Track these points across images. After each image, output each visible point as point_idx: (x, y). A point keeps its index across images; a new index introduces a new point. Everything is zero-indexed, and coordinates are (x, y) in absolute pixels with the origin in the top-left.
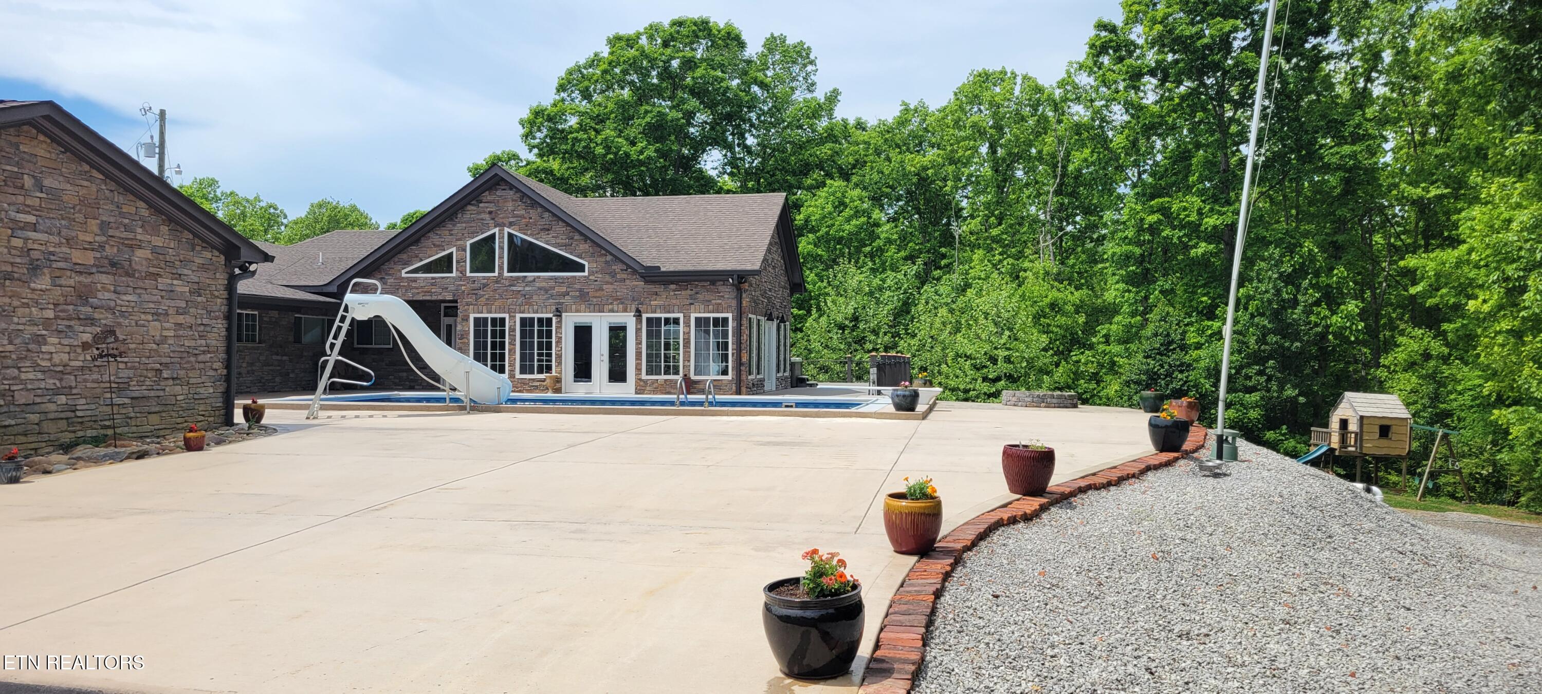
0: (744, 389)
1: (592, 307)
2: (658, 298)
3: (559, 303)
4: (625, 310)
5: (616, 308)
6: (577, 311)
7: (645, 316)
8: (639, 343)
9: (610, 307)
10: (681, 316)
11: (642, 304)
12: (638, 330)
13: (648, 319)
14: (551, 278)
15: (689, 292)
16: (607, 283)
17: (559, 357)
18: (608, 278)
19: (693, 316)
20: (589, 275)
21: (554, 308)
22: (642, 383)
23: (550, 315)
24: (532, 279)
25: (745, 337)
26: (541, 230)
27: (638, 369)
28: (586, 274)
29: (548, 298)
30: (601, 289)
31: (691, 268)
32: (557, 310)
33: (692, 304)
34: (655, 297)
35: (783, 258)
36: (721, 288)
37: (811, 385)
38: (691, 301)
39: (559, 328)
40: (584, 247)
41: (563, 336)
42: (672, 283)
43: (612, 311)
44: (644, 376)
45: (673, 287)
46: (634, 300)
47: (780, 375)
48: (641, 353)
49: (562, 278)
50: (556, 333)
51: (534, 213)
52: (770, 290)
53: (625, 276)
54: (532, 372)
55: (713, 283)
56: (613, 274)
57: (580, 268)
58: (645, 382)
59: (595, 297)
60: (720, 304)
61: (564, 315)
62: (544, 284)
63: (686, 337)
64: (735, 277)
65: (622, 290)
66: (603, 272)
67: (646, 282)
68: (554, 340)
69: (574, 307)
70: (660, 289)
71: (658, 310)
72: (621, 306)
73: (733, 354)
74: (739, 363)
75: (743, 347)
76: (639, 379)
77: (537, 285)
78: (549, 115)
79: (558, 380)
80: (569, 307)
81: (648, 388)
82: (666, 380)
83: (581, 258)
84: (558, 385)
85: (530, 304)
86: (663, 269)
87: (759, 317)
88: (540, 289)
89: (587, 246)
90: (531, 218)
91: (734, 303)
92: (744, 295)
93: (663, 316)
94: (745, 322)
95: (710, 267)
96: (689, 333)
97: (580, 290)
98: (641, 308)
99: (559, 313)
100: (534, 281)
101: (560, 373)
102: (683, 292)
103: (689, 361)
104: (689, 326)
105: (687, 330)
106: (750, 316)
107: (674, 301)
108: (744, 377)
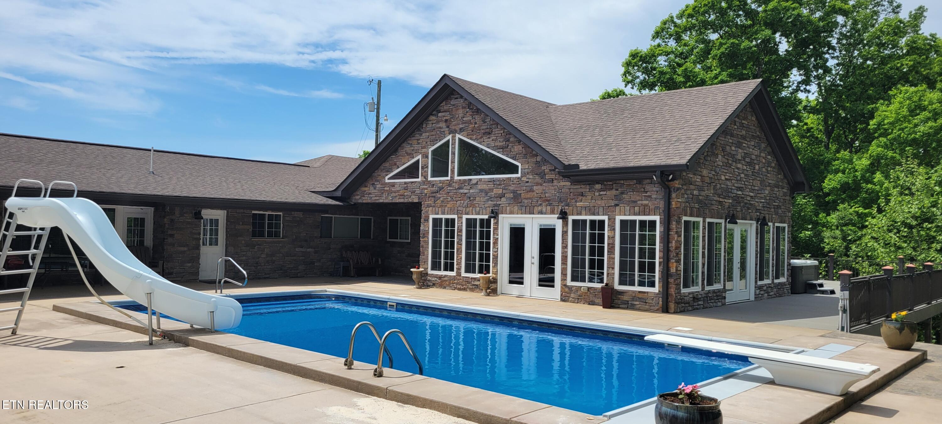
0: (672, 306)
1: (524, 208)
2: (584, 198)
3: (495, 205)
4: (552, 212)
5: (544, 210)
6: (511, 213)
7: (571, 218)
8: (565, 247)
9: (540, 208)
10: (605, 218)
11: (568, 205)
12: (565, 233)
13: (574, 221)
14: (491, 181)
15: (614, 192)
16: (537, 184)
17: (496, 257)
18: (538, 179)
19: (618, 218)
20: (522, 177)
21: (489, 210)
22: (567, 290)
23: (486, 217)
24: (474, 182)
25: (673, 244)
26: (484, 134)
27: (564, 274)
28: (519, 175)
29: (488, 200)
30: (532, 191)
31: (612, 165)
32: (492, 212)
33: (617, 205)
34: (580, 198)
35: (773, 153)
36: (648, 187)
37: (823, 292)
38: (616, 202)
39: (496, 229)
40: (518, 148)
41: (499, 237)
42: (598, 183)
43: (541, 213)
44: (569, 283)
45: (598, 186)
46: (560, 201)
47: (766, 282)
48: (566, 257)
49: (499, 180)
50: (494, 234)
51: (478, 118)
52: (739, 189)
53: (553, 176)
54: (474, 272)
55: (640, 181)
56: (542, 175)
57: (513, 169)
58: (570, 288)
59: (527, 199)
60: (647, 205)
61: (500, 216)
62: (484, 187)
63: (611, 242)
64: (658, 173)
65: (551, 191)
66: (533, 172)
67: (574, 182)
68: (492, 241)
69: (508, 208)
70: (585, 189)
71: (584, 212)
72: (549, 208)
73: (660, 263)
74: (666, 275)
75: (672, 254)
76: (564, 286)
77: (479, 187)
78: (641, 56)
79: (495, 281)
80: (504, 209)
81: (572, 295)
82: (589, 289)
83: (515, 160)
84: (493, 286)
85: (473, 206)
86: (583, 167)
87: (708, 220)
88: (481, 191)
89: (520, 147)
90: (476, 123)
91: (662, 204)
92: (674, 195)
93: (589, 218)
94: (674, 225)
95: (632, 163)
96: (614, 237)
97: (514, 192)
98: (567, 209)
99: (495, 214)
100: (477, 184)
101: (496, 273)
102: (608, 193)
103: (613, 268)
104: (614, 230)
105: (611, 234)
106: (685, 218)
107: (599, 202)
108: (672, 291)
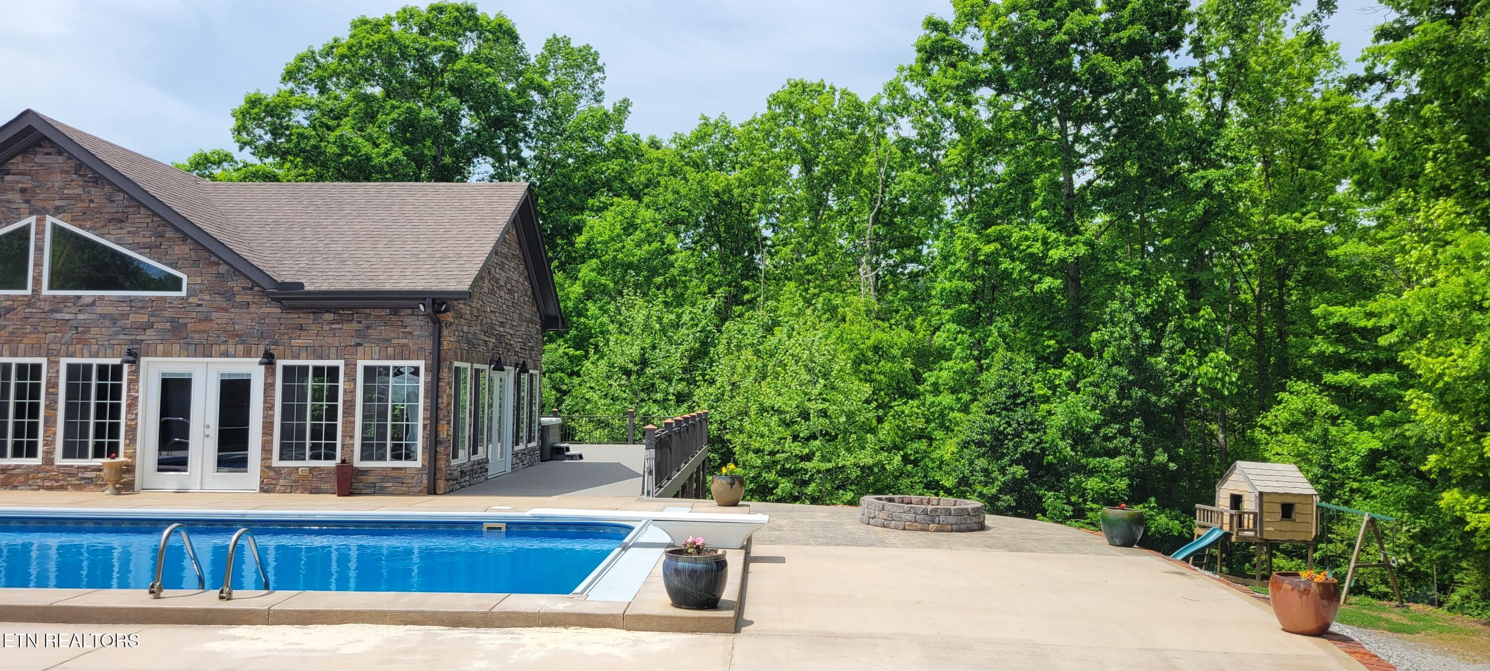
0: (441, 484)
1: (192, 348)
2: (304, 333)
3: (133, 342)
4: (247, 354)
5: (232, 350)
6: (166, 354)
7: (280, 364)
8: (268, 407)
9: (223, 347)
10: (340, 363)
11: (276, 344)
12: (269, 387)
13: (285, 368)
14: (123, 300)
15: (355, 326)
16: (219, 309)
17: (132, 430)
18: (220, 301)
19: (361, 364)
20: (188, 296)
21: (125, 348)
22: (272, 474)
23: (117, 361)
24: (89, 301)
25: (444, 400)
26: (110, 221)
27: (266, 449)
28: (183, 293)
29: (117, 333)
30: (208, 319)
31: (355, 286)
32: (130, 353)
33: (359, 345)
34: (298, 332)
35: (529, 278)
36: (407, 320)
37: (572, 457)
38: (359, 341)
39: (133, 382)
40: (181, 250)
41: (141, 395)
42: (328, 311)
43: (226, 355)
44: (276, 462)
45: (328, 316)
46: (262, 336)
47: (521, 446)
48: (272, 423)
49: (143, 300)
50: (129, 390)
51: (96, 193)
52: (502, 324)
53: (249, 298)
54: (83, 455)
55: (395, 311)
56: (229, 295)
57: (176, 284)
58: (278, 471)
59: (198, 332)
60: (404, 345)
61: (143, 360)
62: (111, 310)
63: (349, 398)
64: (429, 302)
65: (244, 321)
66: (211, 290)
67: (285, 309)
68: (124, 402)
69: (160, 347)
70: (306, 319)
71: (304, 354)
72: (240, 348)
73: (425, 426)
74: (434, 442)
75: (442, 414)
76: (267, 467)
77: (99, 310)
78: (267, 105)
79: (129, 469)
80: (152, 348)
81: (282, 482)
82: (311, 469)
83: (175, 268)
84: (126, 478)
85: (85, 342)
86: (308, 287)
87: (476, 366)
88: (103, 316)
89: (186, 249)
90: (92, 201)
91: (428, 344)
92: (445, 332)
93: (312, 363)
94: (445, 374)
95: (388, 287)
96: (353, 391)
97: (172, 320)
98: (274, 349)
99: (133, 357)
100: (93, 303)
101: (133, 456)
102: (346, 326)
103: (352, 437)
104: (354, 380)
105: (350, 387)
106: (457, 364)
107: (330, 340)
108: (442, 464)
